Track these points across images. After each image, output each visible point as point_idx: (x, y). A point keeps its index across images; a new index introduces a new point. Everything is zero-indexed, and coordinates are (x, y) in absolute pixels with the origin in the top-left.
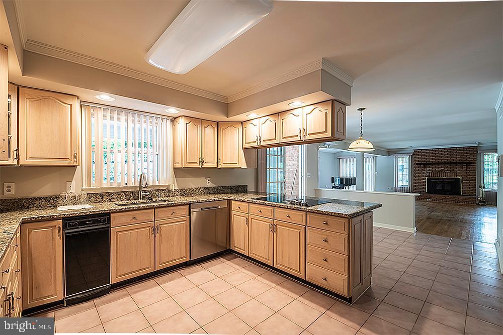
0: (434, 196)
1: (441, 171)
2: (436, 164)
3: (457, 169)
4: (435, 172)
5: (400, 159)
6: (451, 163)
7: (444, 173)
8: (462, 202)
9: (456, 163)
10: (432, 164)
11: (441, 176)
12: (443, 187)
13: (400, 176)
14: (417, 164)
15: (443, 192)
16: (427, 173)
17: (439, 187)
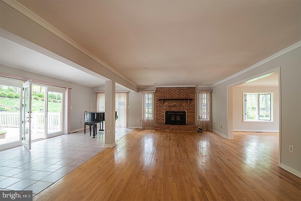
0: (171, 127)
1: (174, 106)
2: (170, 100)
3: (184, 104)
4: (170, 107)
5: (146, 95)
6: (180, 100)
7: (176, 107)
8: (189, 130)
9: (183, 100)
10: (168, 100)
11: (174, 109)
12: (176, 118)
13: (146, 110)
14: (159, 100)
15: (175, 123)
16: (166, 107)
17: (173, 119)
